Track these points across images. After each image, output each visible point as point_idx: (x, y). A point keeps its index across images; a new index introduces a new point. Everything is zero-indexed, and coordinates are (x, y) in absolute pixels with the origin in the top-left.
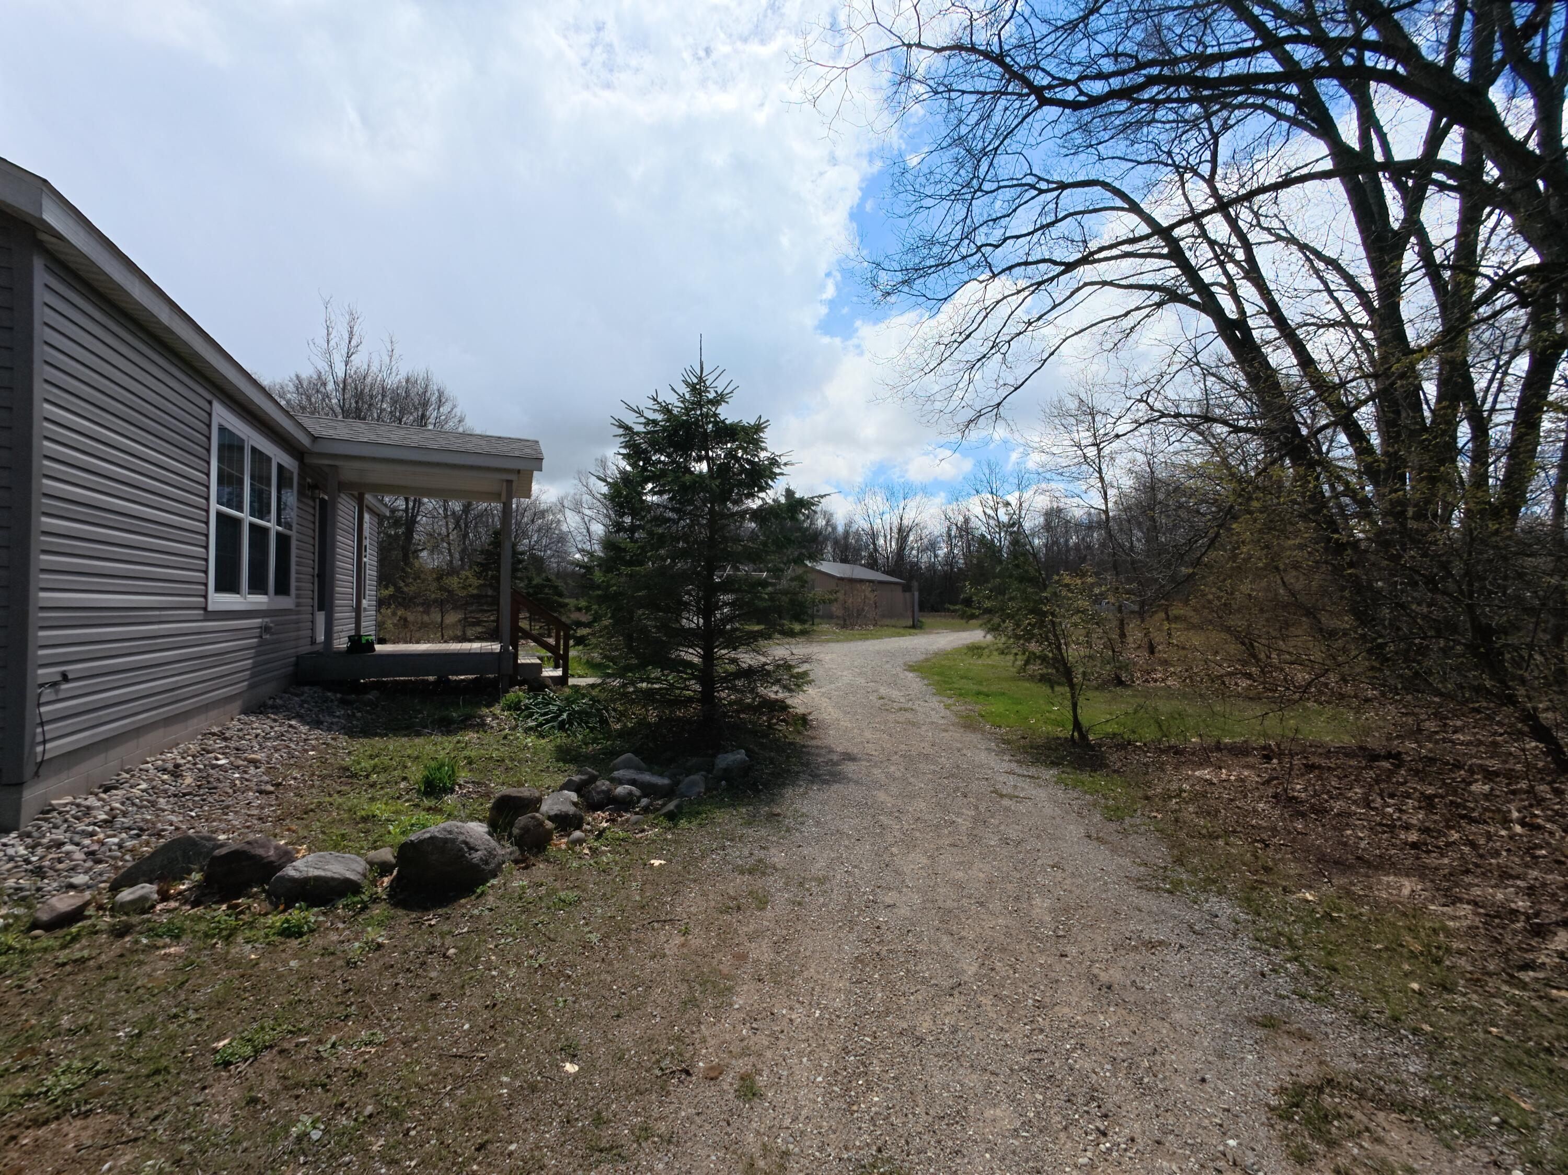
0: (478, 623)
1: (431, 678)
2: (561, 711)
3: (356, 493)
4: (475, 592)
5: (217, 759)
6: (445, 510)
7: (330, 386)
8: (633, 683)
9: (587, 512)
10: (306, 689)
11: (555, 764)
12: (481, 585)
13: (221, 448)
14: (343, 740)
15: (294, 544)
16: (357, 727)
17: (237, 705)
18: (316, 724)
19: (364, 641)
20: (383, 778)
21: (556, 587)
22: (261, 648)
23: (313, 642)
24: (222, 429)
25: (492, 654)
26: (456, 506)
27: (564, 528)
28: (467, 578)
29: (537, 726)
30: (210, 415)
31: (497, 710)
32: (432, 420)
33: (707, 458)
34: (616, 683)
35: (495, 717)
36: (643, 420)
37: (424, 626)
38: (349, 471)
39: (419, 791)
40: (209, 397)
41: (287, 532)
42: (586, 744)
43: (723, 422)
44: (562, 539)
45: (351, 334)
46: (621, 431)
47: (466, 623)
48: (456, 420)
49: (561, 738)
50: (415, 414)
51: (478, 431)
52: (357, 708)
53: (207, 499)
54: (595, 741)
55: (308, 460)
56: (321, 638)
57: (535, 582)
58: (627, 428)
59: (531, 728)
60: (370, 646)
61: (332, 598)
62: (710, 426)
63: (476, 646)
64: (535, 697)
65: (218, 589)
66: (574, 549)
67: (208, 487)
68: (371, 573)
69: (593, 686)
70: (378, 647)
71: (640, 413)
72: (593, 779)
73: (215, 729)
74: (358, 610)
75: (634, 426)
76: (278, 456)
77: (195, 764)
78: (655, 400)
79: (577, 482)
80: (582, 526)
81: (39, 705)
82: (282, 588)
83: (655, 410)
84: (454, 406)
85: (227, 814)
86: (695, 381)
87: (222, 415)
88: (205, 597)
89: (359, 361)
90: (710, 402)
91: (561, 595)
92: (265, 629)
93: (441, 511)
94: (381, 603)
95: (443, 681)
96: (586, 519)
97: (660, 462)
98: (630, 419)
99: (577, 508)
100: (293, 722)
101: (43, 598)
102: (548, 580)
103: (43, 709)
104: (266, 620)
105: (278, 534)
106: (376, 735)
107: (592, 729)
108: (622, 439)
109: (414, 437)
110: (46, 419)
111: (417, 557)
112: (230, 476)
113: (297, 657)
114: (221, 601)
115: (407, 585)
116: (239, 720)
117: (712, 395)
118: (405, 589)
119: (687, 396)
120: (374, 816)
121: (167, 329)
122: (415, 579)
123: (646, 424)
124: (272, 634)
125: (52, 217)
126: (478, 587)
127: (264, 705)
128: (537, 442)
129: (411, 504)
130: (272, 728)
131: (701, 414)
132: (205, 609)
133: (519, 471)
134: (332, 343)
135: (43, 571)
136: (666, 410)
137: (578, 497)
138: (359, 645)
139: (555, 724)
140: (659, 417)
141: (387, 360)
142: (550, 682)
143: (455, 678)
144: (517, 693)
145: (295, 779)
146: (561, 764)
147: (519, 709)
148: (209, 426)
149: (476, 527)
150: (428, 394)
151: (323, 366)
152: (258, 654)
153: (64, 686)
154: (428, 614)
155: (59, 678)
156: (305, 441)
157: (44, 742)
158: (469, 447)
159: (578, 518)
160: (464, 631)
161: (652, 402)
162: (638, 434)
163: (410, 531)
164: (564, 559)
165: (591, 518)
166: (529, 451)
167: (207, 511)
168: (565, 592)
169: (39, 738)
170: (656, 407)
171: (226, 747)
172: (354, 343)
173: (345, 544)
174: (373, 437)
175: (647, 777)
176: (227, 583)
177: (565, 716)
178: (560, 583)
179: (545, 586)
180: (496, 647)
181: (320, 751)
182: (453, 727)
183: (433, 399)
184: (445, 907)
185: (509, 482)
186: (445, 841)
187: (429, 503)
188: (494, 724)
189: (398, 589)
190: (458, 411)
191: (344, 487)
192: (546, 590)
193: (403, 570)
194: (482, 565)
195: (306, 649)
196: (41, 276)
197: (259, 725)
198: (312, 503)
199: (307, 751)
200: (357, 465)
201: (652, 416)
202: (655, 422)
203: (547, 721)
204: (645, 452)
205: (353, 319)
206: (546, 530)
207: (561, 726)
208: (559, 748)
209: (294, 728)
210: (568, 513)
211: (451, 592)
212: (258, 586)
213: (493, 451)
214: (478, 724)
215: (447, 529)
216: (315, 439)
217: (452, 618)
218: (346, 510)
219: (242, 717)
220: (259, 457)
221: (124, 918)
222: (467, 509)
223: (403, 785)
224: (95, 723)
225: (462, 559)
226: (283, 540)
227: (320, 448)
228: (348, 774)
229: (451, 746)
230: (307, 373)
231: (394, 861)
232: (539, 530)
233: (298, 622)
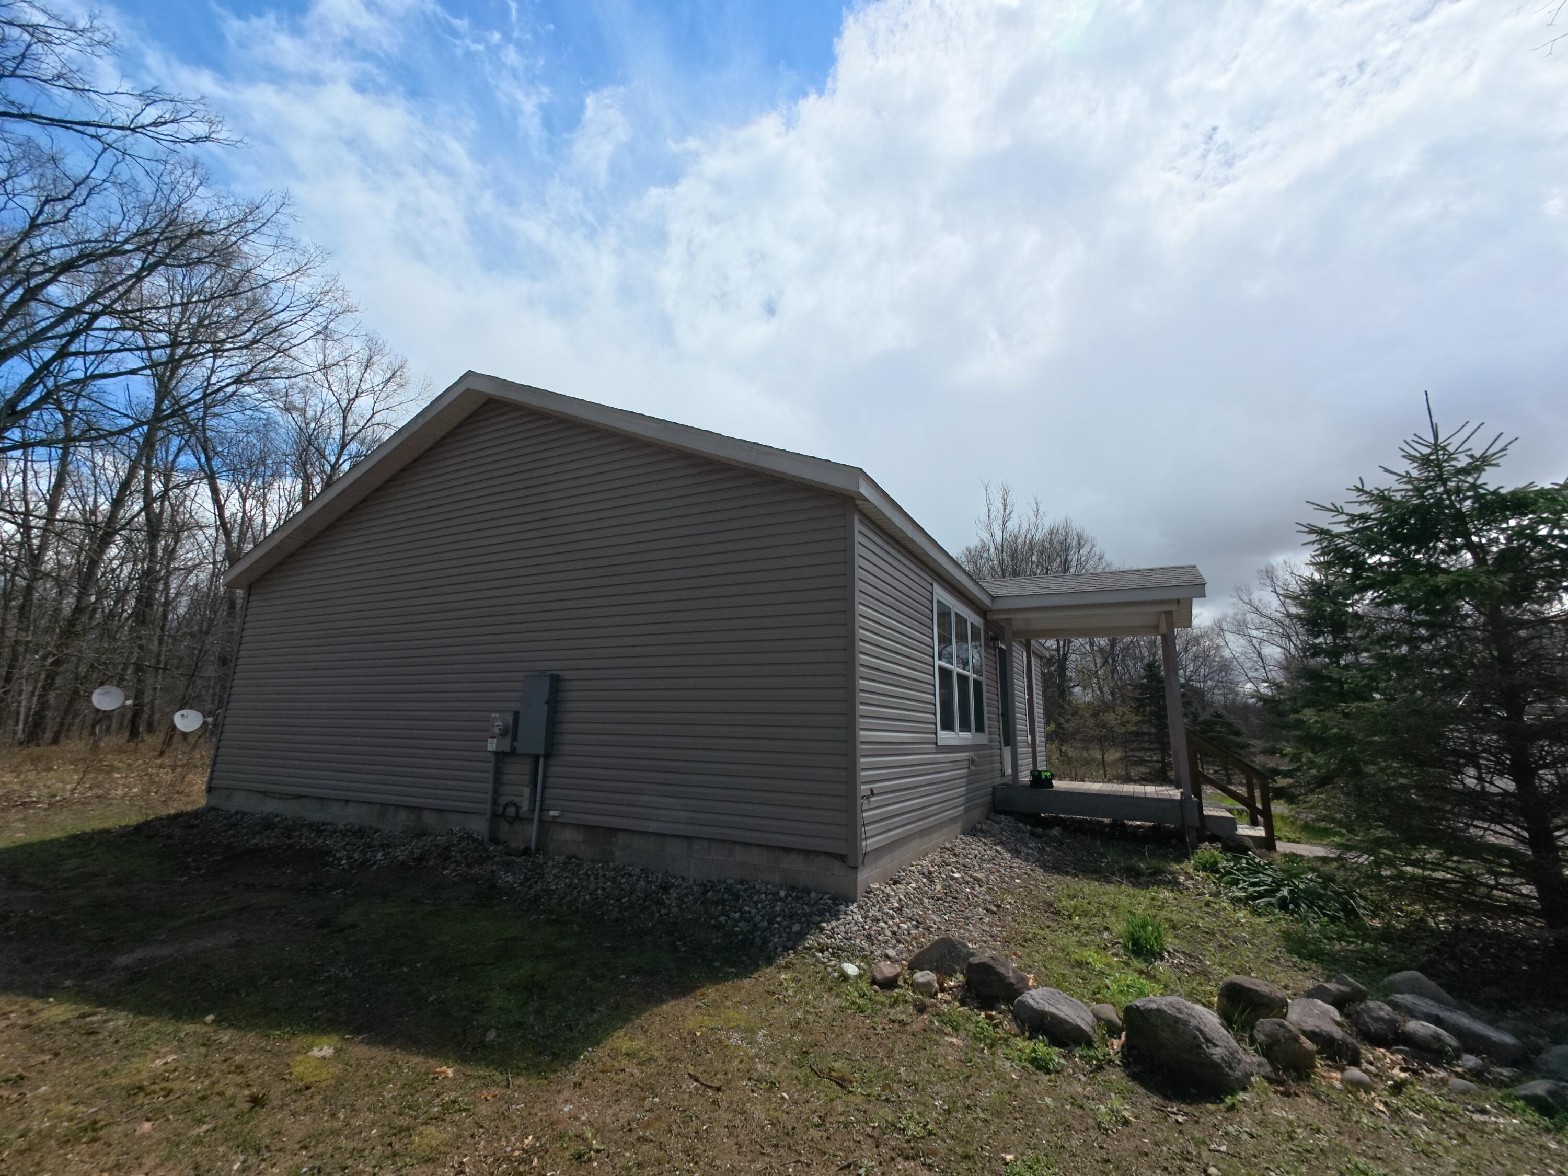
0: (1141, 762)
1: (1107, 821)
2: (1278, 885)
3: (1024, 641)
4: (1134, 728)
5: (953, 872)
6: (1092, 645)
7: (992, 550)
8: (1390, 862)
9: (1254, 633)
10: (1003, 817)
11: (1287, 955)
12: (1139, 722)
13: (939, 614)
14: (1039, 873)
15: (984, 688)
16: (1048, 862)
17: (958, 827)
18: (1016, 853)
19: (1043, 777)
20: (1085, 922)
21: (1230, 725)
22: (971, 778)
23: (1003, 775)
24: (938, 601)
25: (1172, 801)
26: (1103, 642)
27: (1226, 653)
28: (1124, 713)
29: (1248, 898)
30: (932, 594)
31: (1189, 866)
32: (1074, 563)
33: (1470, 546)
34: (1364, 859)
35: (1189, 877)
36: (1344, 518)
37: (1087, 763)
38: (1019, 622)
39: (1125, 947)
40: (931, 581)
41: (980, 678)
42: (1330, 939)
43: (1495, 493)
44: (1225, 667)
45: (1005, 505)
46: (1313, 537)
47: (1127, 761)
48: (1096, 558)
49: (1285, 922)
50: (1059, 561)
51: (1127, 567)
52: (1045, 843)
53: (933, 657)
54: (1341, 937)
55: (989, 617)
56: (1009, 771)
57: (1202, 718)
58: (1321, 532)
59: (1239, 900)
60: (1048, 783)
61: (1015, 736)
62: (1468, 503)
63: (1150, 790)
64: (1237, 860)
65: (944, 728)
66: (1244, 678)
67: (933, 648)
68: (1039, 711)
69: (1325, 860)
70: (1056, 783)
71: (1339, 511)
72: (1361, 996)
73: (948, 845)
74: (1033, 745)
75: (1331, 527)
76: (972, 617)
77: (940, 873)
78: (1358, 490)
79: (1235, 600)
80: (1250, 650)
81: (862, 811)
82: (980, 728)
83: (1361, 503)
84: (1093, 546)
85: (967, 925)
86: (1426, 451)
87: (940, 594)
88: (936, 734)
89: (1012, 525)
90: (1464, 471)
91: (1238, 734)
92: (972, 761)
93: (1088, 647)
94: (1049, 738)
95: (1117, 825)
96: (1255, 641)
97: (1381, 564)
98: (1324, 521)
99: (1241, 628)
100: (999, 848)
101: (863, 736)
102: (1217, 715)
103: (865, 815)
104: (972, 753)
105: (975, 680)
106: (1067, 873)
107: (1333, 919)
108: (1317, 546)
109: (1068, 584)
110: (861, 615)
111: (1071, 694)
112: (944, 636)
113: (993, 787)
114: (946, 737)
115: (1067, 721)
116: (961, 839)
117: (1462, 462)
118: (1066, 726)
119: (1415, 473)
120: (1087, 964)
121: (911, 540)
122: (1073, 715)
123: (1348, 523)
124: (976, 766)
125: (864, 490)
126: (1136, 724)
127: (974, 828)
128: (1194, 567)
129: (1061, 643)
130: (985, 851)
131: (1447, 492)
132: (936, 744)
133: (1178, 601)
134: (992, 517)
135: (862, 716)
136: (1382, 498)
137: (1239, 617)
138: (1040, 782)
139: (1273, 900)
140: (1369, 509)
141: (1033, 519)
142: (1251, 844)
143: (1130, 823)
144: (1208, 851)
145: (1010, 903)
146: (1295, 958)
147: (1217, 871)
148: (932, 602)
149: (1123, 660)
150: (1069, 540)
151: (986, 537)
152: (969, 783)
153: (872, 799)
154: (1087, 749)
155: (869, 793)
156: (987, 601)
157: (866, 839)
158: (1122, 584)
159: (1243, 642)
160: (1126, 770)
161: (1356, 493)
162: (1339, 536)
163: (1062, 669)
164: (1232, 691)
165: (1262, 640)
166: (1186, 578)
167: (934, 667)
168: (1243, 729)
169: (863, 837)
170: (1363, 498)
171: (957, 862)
172: (1007, 512)
173: (1019, 684)
174: (1037, 590)
175: (1464, 1020)
176: (947, 725)
177: (1285, 892)
178: (1232, 719)
179: (1216, 723)
180: (1175, 794)
181: (1024, 881)
182: (1143, 879)
183: (1074, 543)
184: (1190, 1104)
185: (1169, 614)
186: (1176, 1020)
187: (1077, 642)
188: (1189, 883)
189: (1059, 725)
190: (1097, 550)
191: (1017, 635)
192: (1218, 728)
193: (1062, 707)
194: (1138, 700)
195: (998, 781)
196: (858, 526)
197: (977, 847)
198: (993, 652)
199: (1013, 878)
200: (1026, 615)
201: (1357, 510)
202: (1364, 517)
203: (1261, 895)
204: (1356, 555)
205: (1006, 492)
206: (1204, 658)
207: (1283, 904)
208: (1286, 936)
209: (1000, 854)
210: (1229, 637)
211: (1111, 729)
212: (965, 727)
213: (1148, 584)
214: (1169, 882)
215: (1095, 664)
216: (993, 598)
217: (1113, 755)
218: (1019, 657)
219: (962, 836)
220: (961, 620)
221: (920, 997)
222: (1113, 644)
223: (1106, 935)
224: (885, 829)
225: (1113, 694)
226: (977, 684)
227: (1000, 605)
228: (1052, 910)
229: (1147, 902)
230: (974, 543)
231: (1120, 1023)
232: (1195, 658)
233: (992, 755)
